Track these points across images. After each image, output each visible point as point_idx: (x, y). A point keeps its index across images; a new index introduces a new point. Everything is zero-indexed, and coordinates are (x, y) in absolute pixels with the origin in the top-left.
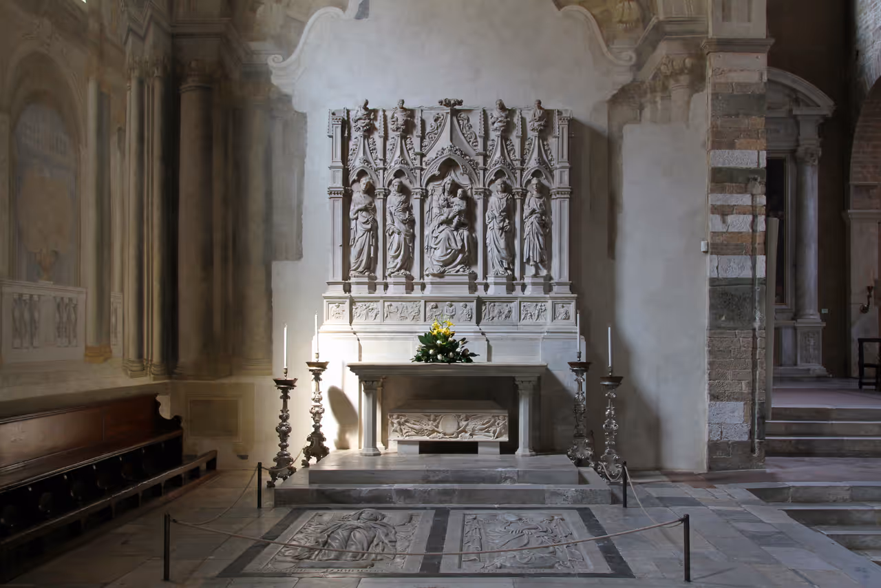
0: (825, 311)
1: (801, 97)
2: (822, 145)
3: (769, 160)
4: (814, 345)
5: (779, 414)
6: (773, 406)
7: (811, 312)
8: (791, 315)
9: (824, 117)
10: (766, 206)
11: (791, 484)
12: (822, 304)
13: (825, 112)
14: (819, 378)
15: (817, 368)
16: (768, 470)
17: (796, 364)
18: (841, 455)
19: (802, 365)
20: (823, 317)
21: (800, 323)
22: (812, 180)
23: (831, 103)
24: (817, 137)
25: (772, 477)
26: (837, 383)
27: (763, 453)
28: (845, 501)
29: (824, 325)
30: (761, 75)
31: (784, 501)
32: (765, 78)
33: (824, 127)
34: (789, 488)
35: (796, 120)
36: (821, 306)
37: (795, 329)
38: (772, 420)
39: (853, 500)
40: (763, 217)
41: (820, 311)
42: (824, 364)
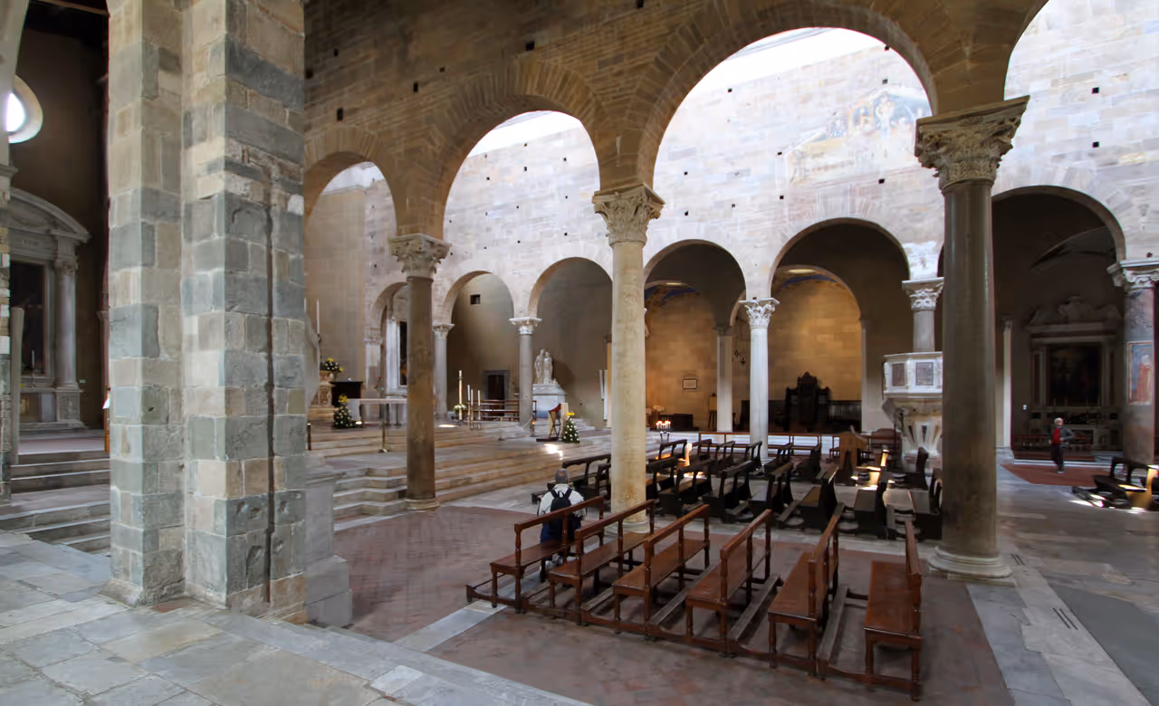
0: (83, 381)
1: (57, 221)
2: (78, 261)
3: (11, 262)
4: (73, 407)
5: (24, 459)
6: (20, 454)
7: (71, 382)
8: (51, 384)
9: (80, 242)
10: (10, 298)
11: (33, 512)
12: (79, 375)
13: (82, 238)
14: (76, 430)
15: (76, 422)
16: (14, 504)
17: (56, 420)
18: (89, 484)
19: (61, 421)
20: (81, 386)
21: (59, 390)
22: (69, 285)
23: (86, 233)
24: (74, 254)
25: (18, 509)
26: (90, 433)
27: (9, 492)
28: (86, 517)
29: (81, 391)
30: (4, 194)
31: (28, 526)
32: (8, 197)
33: (80, 249)
34: (32, 515)
35: (54, 239)
36: (79, 376)
37: (54, 393)
38: (20, 463)
39: (93, 515)
40: (7, 307)
41: (78, 381)
42: (82, 420)
